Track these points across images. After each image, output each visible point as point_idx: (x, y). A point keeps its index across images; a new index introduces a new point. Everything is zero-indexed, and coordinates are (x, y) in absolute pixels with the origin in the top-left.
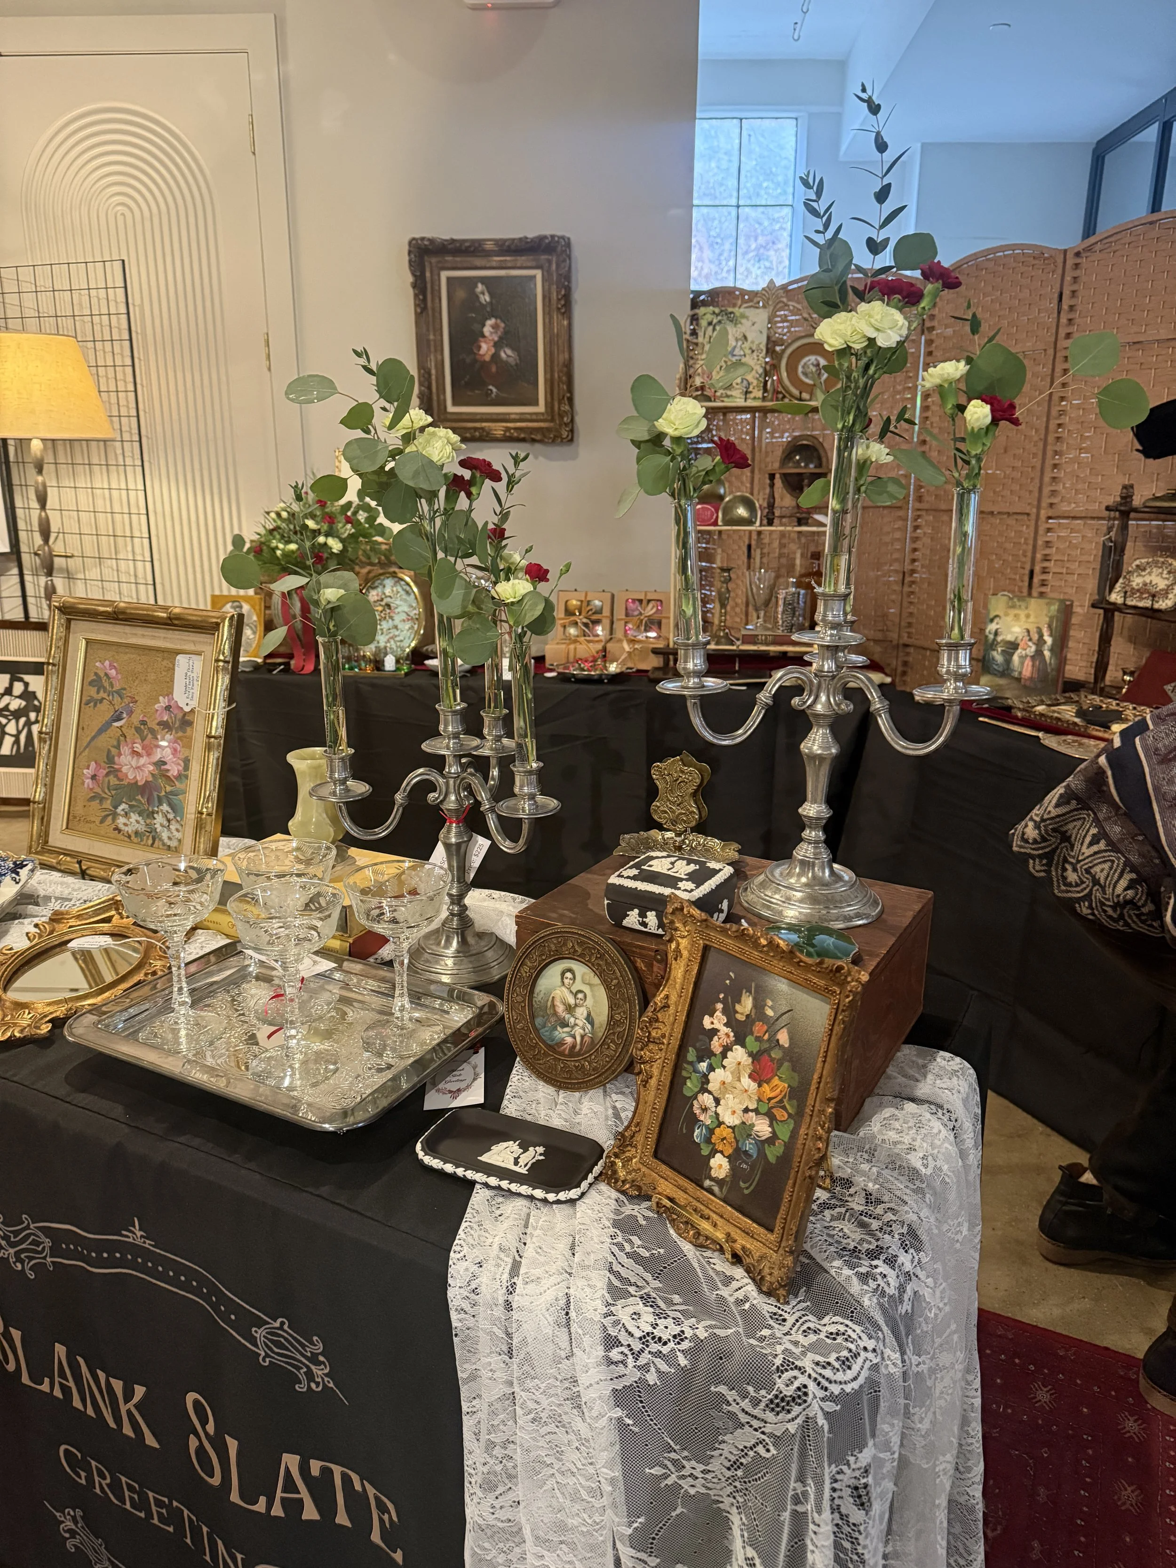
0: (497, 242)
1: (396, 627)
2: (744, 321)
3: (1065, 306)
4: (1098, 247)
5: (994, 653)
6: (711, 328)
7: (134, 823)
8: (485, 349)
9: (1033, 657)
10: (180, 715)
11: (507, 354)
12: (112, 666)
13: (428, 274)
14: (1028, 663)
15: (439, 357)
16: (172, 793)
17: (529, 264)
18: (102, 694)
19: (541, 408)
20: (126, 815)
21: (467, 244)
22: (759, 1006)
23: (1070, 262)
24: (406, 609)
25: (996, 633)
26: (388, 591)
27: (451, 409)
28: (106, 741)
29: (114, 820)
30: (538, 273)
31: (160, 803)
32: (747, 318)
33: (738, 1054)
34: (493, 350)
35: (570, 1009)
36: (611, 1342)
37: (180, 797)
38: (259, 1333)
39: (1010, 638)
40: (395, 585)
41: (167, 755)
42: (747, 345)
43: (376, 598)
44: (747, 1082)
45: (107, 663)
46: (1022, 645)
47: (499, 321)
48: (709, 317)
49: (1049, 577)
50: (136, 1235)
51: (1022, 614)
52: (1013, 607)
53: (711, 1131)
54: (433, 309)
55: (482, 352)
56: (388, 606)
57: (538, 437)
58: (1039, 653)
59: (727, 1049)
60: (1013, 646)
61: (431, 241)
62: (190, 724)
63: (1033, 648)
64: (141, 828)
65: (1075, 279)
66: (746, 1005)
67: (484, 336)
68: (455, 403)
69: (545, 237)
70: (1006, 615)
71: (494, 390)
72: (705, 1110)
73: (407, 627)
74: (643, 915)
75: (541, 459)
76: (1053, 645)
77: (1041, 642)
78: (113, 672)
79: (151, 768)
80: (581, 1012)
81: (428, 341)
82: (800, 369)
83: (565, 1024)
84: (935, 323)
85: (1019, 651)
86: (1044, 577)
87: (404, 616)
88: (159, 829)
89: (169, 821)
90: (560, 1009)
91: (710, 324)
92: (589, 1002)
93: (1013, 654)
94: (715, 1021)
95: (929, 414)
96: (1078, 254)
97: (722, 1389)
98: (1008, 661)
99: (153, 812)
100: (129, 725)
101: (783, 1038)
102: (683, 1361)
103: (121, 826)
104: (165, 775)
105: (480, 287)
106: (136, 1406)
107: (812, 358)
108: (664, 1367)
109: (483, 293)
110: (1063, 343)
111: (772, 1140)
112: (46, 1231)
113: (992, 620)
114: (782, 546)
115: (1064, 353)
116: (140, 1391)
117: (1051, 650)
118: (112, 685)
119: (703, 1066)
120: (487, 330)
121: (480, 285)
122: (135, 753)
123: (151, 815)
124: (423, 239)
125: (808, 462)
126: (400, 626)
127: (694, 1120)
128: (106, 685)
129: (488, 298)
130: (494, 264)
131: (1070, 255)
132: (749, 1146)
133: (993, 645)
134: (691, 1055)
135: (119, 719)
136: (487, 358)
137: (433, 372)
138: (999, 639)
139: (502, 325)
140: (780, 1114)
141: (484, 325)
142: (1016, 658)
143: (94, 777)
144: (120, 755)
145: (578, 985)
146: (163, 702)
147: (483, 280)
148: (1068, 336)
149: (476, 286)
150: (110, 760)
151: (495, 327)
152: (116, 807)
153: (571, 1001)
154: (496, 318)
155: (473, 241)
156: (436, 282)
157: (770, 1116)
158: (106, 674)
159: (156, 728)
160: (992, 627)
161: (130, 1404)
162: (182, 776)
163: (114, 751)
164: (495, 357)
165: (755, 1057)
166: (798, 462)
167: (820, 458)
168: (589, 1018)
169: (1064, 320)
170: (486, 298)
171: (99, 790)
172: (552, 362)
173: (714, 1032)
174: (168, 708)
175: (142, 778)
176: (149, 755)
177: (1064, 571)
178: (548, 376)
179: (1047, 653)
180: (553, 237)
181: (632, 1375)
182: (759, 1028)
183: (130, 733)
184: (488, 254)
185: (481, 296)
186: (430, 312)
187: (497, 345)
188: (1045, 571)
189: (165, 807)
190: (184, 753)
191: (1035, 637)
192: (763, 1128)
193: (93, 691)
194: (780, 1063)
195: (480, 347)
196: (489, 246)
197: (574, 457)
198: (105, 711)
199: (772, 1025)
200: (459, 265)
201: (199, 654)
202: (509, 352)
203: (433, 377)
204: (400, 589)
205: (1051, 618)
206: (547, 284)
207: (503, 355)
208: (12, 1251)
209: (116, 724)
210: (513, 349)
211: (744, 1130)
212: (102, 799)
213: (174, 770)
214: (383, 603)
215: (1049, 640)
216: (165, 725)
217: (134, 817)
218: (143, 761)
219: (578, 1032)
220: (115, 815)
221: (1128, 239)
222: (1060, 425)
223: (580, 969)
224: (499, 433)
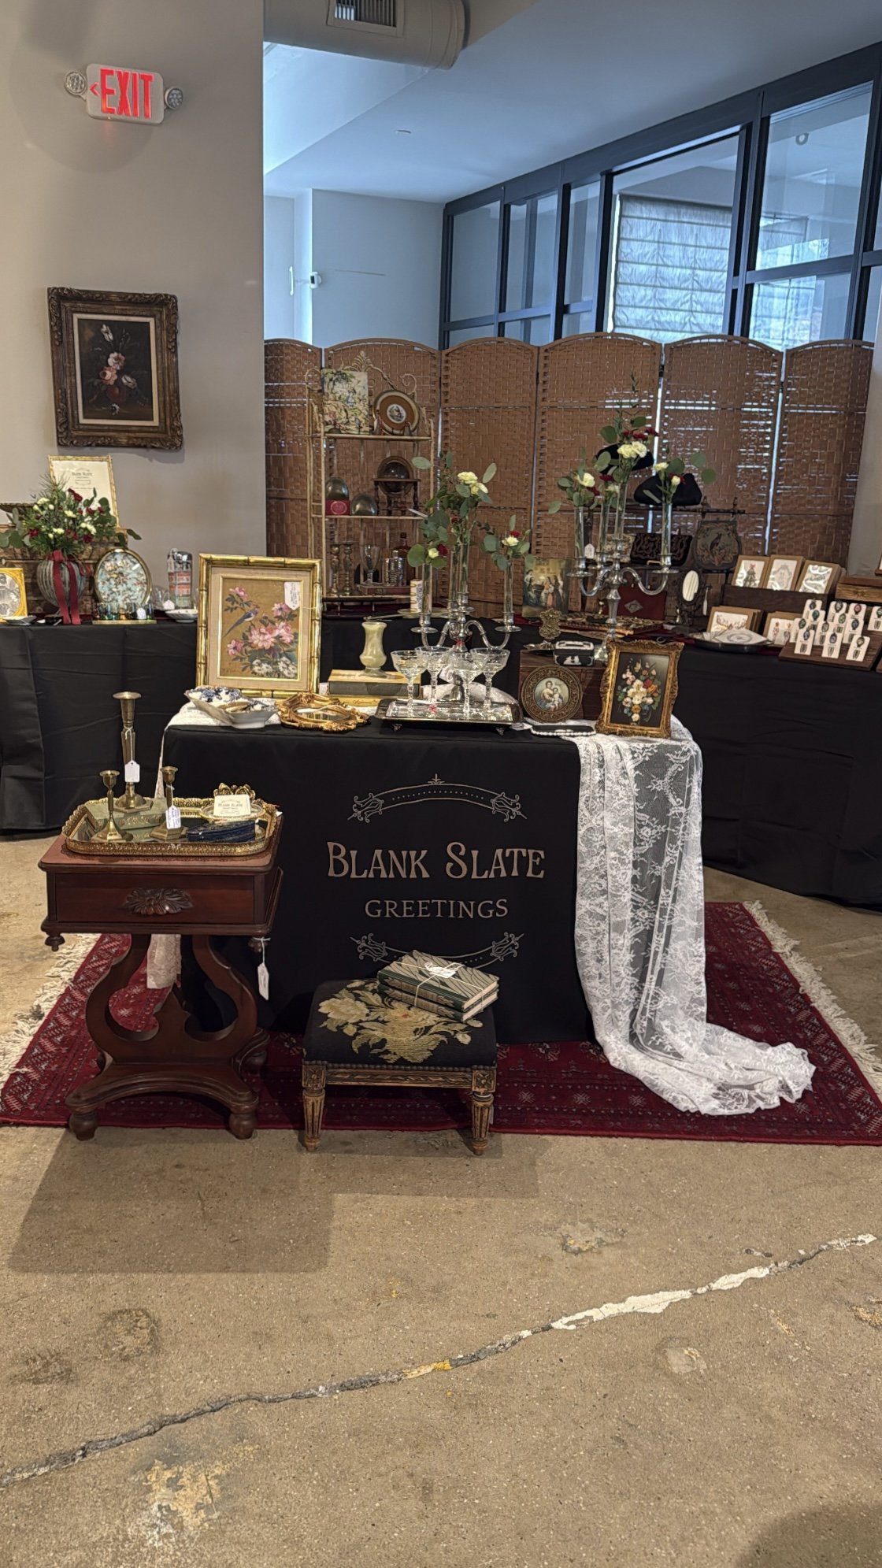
0: (119, 294)
1: (130, 589)
2: (353, 380)
3: (541, 381)
4: (558, 348)
5: (530, 593)
6: (332, 383)
7: (265, 668)
8: (110, 375)
9: (553, 594)
10: (288, 612)
11: (127, 380)
12: (240, 590)
13: (63, 315)
14: (550, 597)
15: (73, 380)
16: (288, 651)
17: (144, 313)
18: (235, 605)
19: (156, 422)
20: (259, 665)
21: (98, 295)
22: (643, 666)
23: (542, 355)
24: (136, 575)
25: (531, 581)
26: (119, 563)
27: (82, 421)
28: (242, 628)
29: (251, 668)
30: (151, 321)
31: (281, 656)
32: (354, 377)
33: (638, 682)
34: (116, 377)
35: (551, 696)
36: (633, 753)
37: (294, 653)
38: (493, 801)
39: (539, 583)
40: (124, 558)
41: (282, 632)
42: (356, 396)
43: (110, 568)
44: (642, 689)
45: (237, 589)
46: (546, 586)
47: (120, 355)
48: (330, 376)
49: (541, 548)
50: (436, 781)
51: (545, 568)
52: (540, 564)
53: (631, 708)
54: (68, 342)
55: (107, 378)
56: (121, 574)
57: (158, 445)
58: (556, 590)
59: (633, 683)
60: (541, 587)
61: (70, 291)
62: (296, 616)
63: (553, 588)
64: (270, 669)
65: (545, 365)
66: (639, 667)
67: (108, 365)
68: (85, 417)
69: (160, 295)
70: (536, 569)
71: (117, 407)
72: (627, 703)
73: (138, 589)
74: (573, 658)
75: (155, 461)
76: (564, 586)
77: (556, 585)
78: (242, 593)
79: (273, 640)
80: (557, 696)
81: (64, 368)
82: (388, 413)
83: (549, 701)
84: (449, 381)
85: (545, 591)
86: (538, 548)
87: (135, 581)
88: (281, 669)
89: (288, 665)
90: (547, 697)
91: (331, 380)
92: (559, 691)
93: (540, 593)
94: (628, 675)
95: (448, 441)
96: (546, 351)
97: (668, 754)
98: (539, 597)
99: (277, 662)
100: (255, 620)
101: (654, 672)
102: (656, 751)
103: (257, 671)
104: (283, 643)
105: (105, 328)
106: (421, 861)
107: (395, 406)
108: (650, 754)
109: (107, 332)
110: (540, 403)
111: (653, 703)
112: (380, 798)
113: (527, 573)
114: (349, 529)
115: (542, 410)
116: (424, 853)
117: (563, 589)
118: (242, 600)
119: (625, 690)
120: (111, 361)
121: (104, 326)
122: (261, 633)
123: (276, 663)
124: (63, 289)
125: (400, 474)
126: (133, 589)
127: (624, 707)
128: (239, 600)
129: (111, 337)
130: (117, 312)
131: (542, 351)
132: (646, 707)
133: (529, 588)
134: (619, 688)
135: (249, 616)
136: (112, 383)
137: (69, 391)
138: (533, 584)
139: (123, 358)
140: (655, 695)
141: (108, 357)
142: (543, 595)
143: (235, 648)
144: (251, 635)
145: (554, 686)
146: (277, 606)
147: (107, 323)
148: (544, 399)
149: (102, 327)
150: (245, 638)
151: (117, 359)
152: (252, 662)
153: (551, 692)
154: (118, 352)
155: (101, 293)
156: (70, 322)
157: (652, 697)
158: (238, 595)
159: (274, 620)
160: (528, 577)
161: (418, 862)
162: (295, 641)
163: (247, 634)
164: (118, 382)
165: (644, 681)
166: (393, 474)
167: (407, 472)
168: (560, 697)
169: (540, 389)
170: (110, 337)
171: (237, 654)
172: (164, 387)
173: (627, 679)
174: (281, 609)
175: (267, 646)
176: (270, 633)
177: (550, 543)
178: (162, 399)
179: (561, 591)
180: (166, 295)
181: (641, 759)
182: (644, 672)
183: (257, 624)
184: (112, 303)
185: (106, 335)
186: (66, 345)
187: (120, 373)
188: (538, 544)
189: (284, 659)
190: (295, 630)
191: (553, 582)
192: (650, 701)
193: (229, 604)
194: (653, 680)
195: (105, 374)
196: (113, 297)
197: (182, 461)
198: (238, 614)
199: (649, 670)
200: (89, 310)
201: (300, 581)
202: (129, 379)
203: (69, 396)
204: (129, 561)
205: (562, 570)
206: (159, 331)
207: (124, 381)
208: (360, 812)
209: (247, 620)
210: (132, 377)
211: (643, 703)
212: (242, 659)
213: (288, 640)
214: (117, 572)
215: (561, 583)
216: (280, 618)
217: (264, 666)
218: (267, 637)
219: (556, 703)
220: (252, 666)
221: (575, 346)
222: (541, 454)
223: (554, 680)
224: (124, 441)
